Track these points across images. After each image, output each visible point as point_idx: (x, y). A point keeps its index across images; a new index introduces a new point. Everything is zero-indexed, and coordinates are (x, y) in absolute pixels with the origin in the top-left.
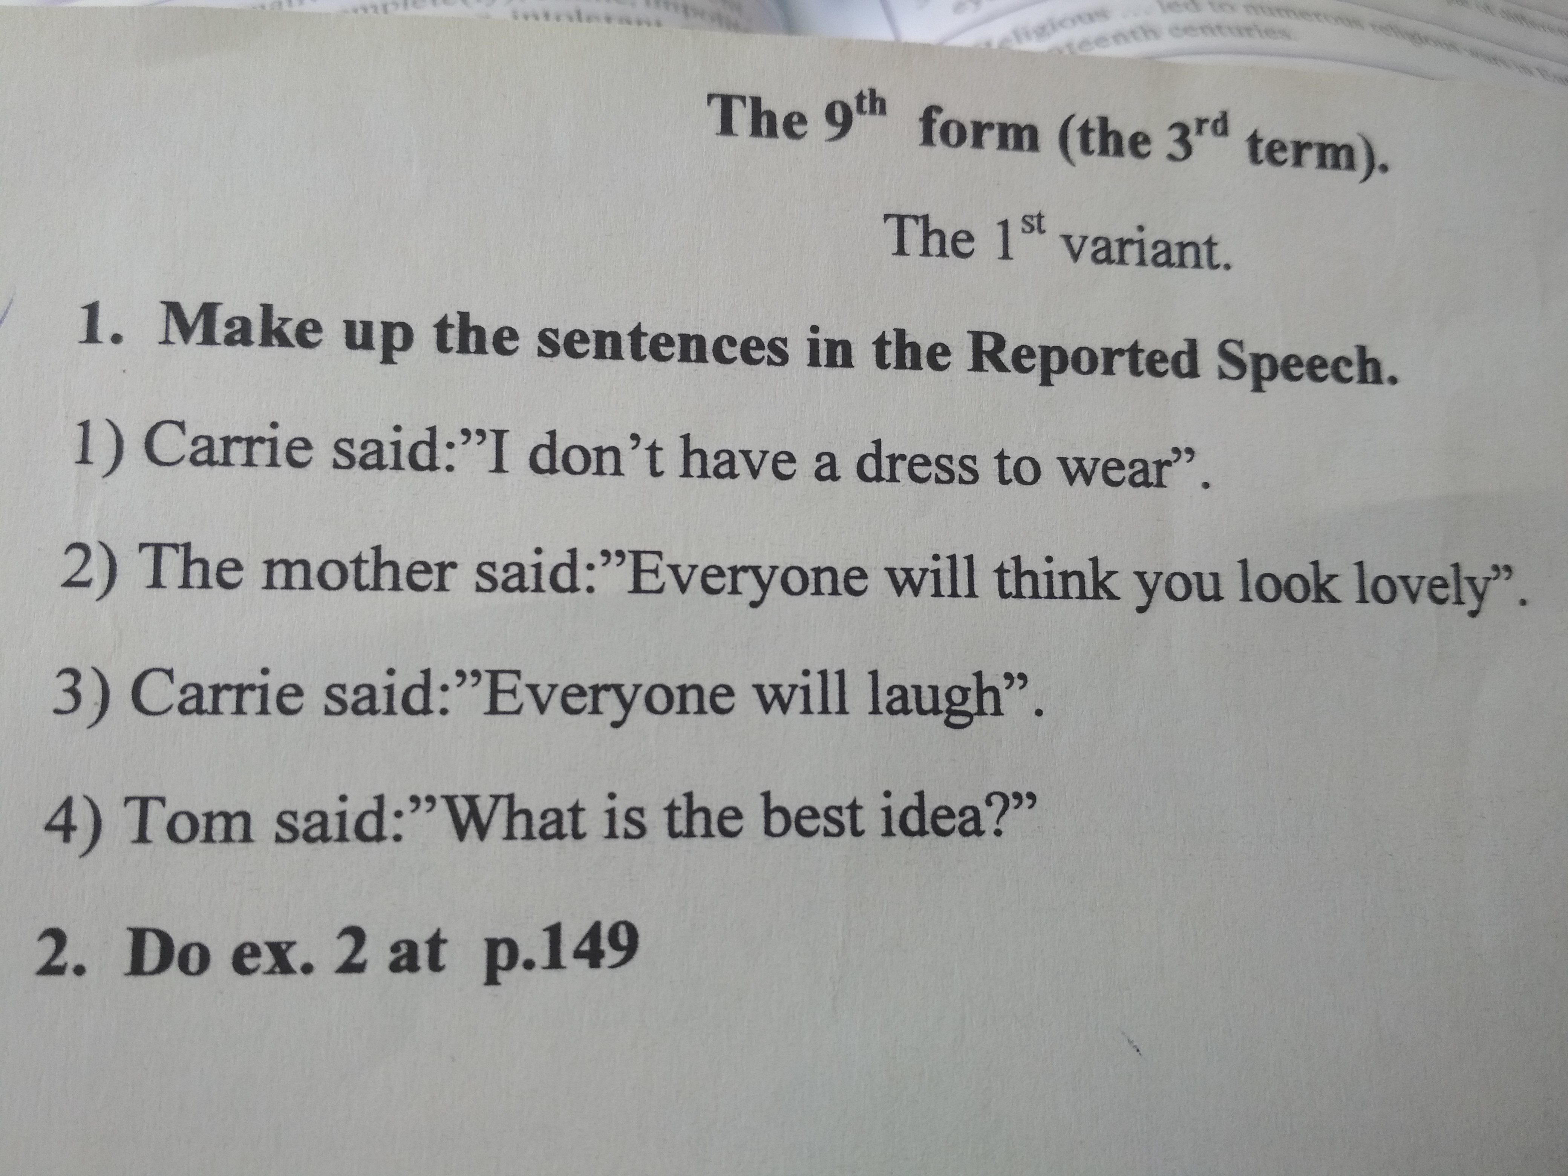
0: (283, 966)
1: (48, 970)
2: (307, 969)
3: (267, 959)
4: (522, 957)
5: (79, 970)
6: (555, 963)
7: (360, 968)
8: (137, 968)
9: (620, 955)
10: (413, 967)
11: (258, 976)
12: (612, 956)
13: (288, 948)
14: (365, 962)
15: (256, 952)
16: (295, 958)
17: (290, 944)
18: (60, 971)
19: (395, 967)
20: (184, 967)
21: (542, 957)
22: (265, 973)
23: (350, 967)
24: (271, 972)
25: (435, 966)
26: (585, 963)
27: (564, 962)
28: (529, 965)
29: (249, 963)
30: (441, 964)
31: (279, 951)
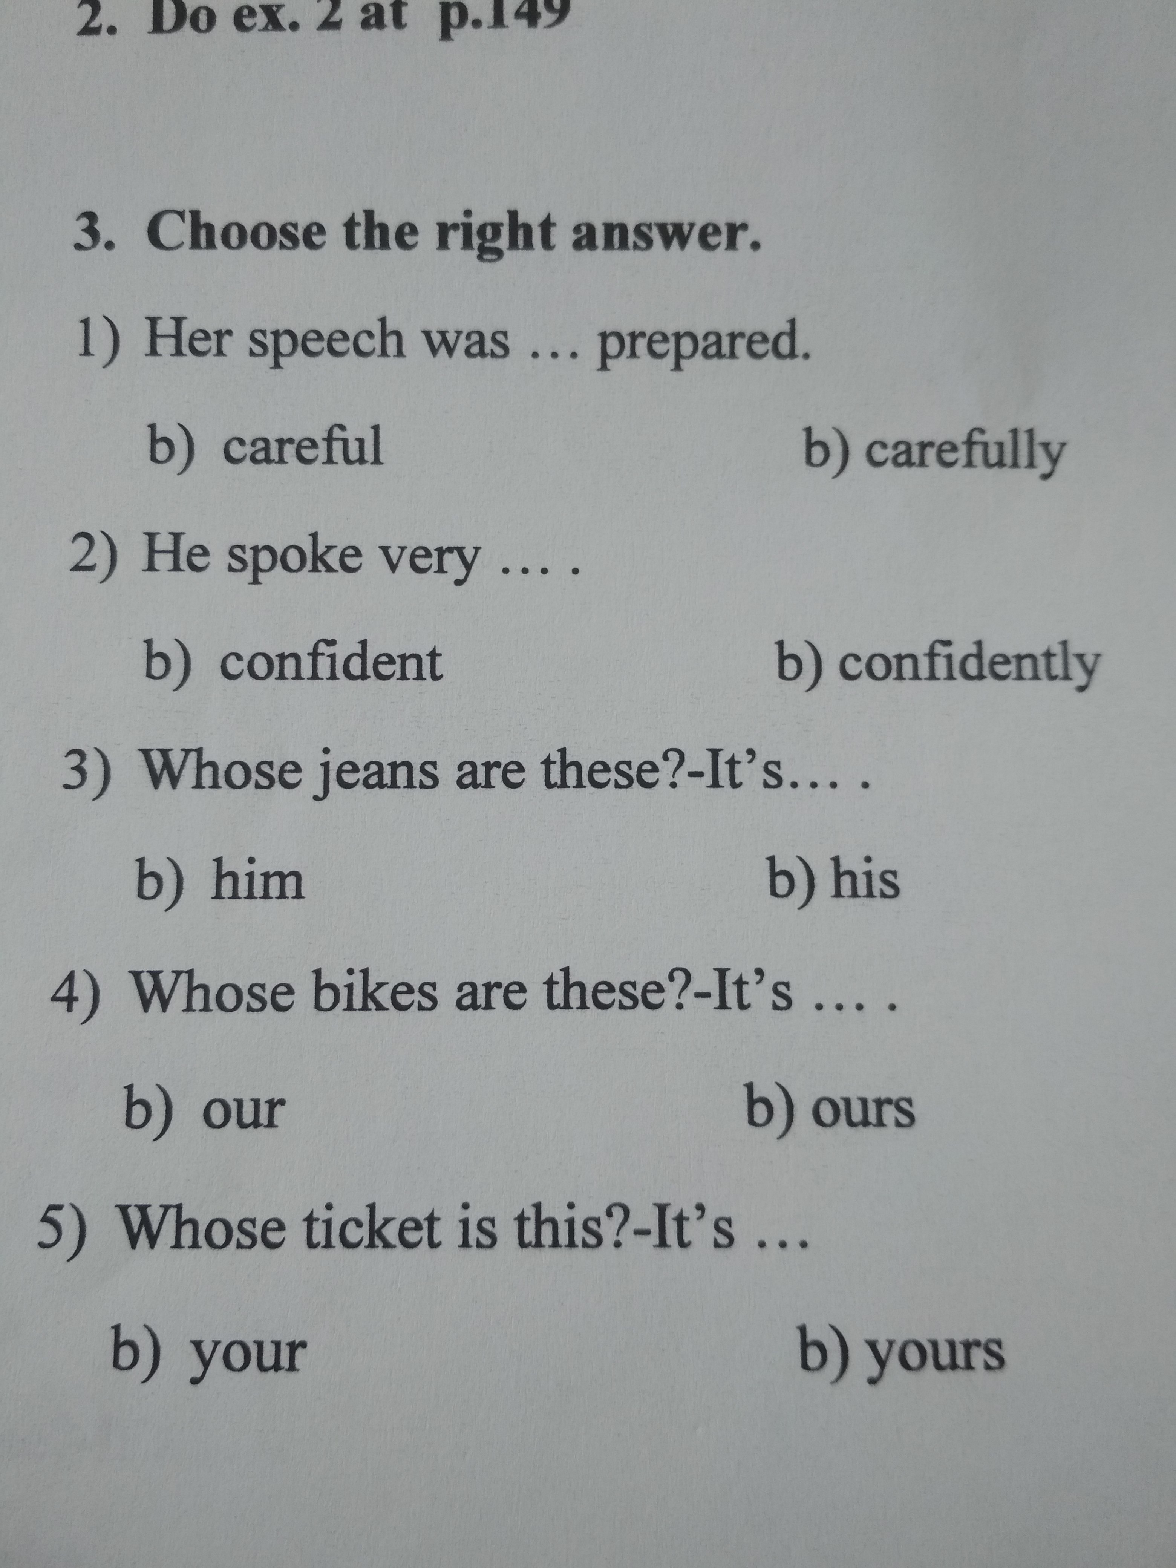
0: (274, 23)
1: (88, 30)
2: (294, 26)
3: (261, 19)
4: (471, 17)
5: (112, 30)
6: (499, 20)
7: (337, 25)
8: (158, 26)
9: (554, 17)
10: (380, 24)
11: (254, 33)
12: (546, 17)
13: (278, 10)
14: (341, 20)
15: (252, 13)
16: (284, 18)
17: (279, 7)
18: (96, 31)
19: (365, 24)
20: (195, 25)
21: (487, 15)
22: (259, 30)
23: (329, 24)
24: (265, 29)
25: (398, 22)
26: (524, 22)
27: (506, 22)
28: (477, 23)
29: (248, 22)
30: (403, 22)
31: (271, 12)
